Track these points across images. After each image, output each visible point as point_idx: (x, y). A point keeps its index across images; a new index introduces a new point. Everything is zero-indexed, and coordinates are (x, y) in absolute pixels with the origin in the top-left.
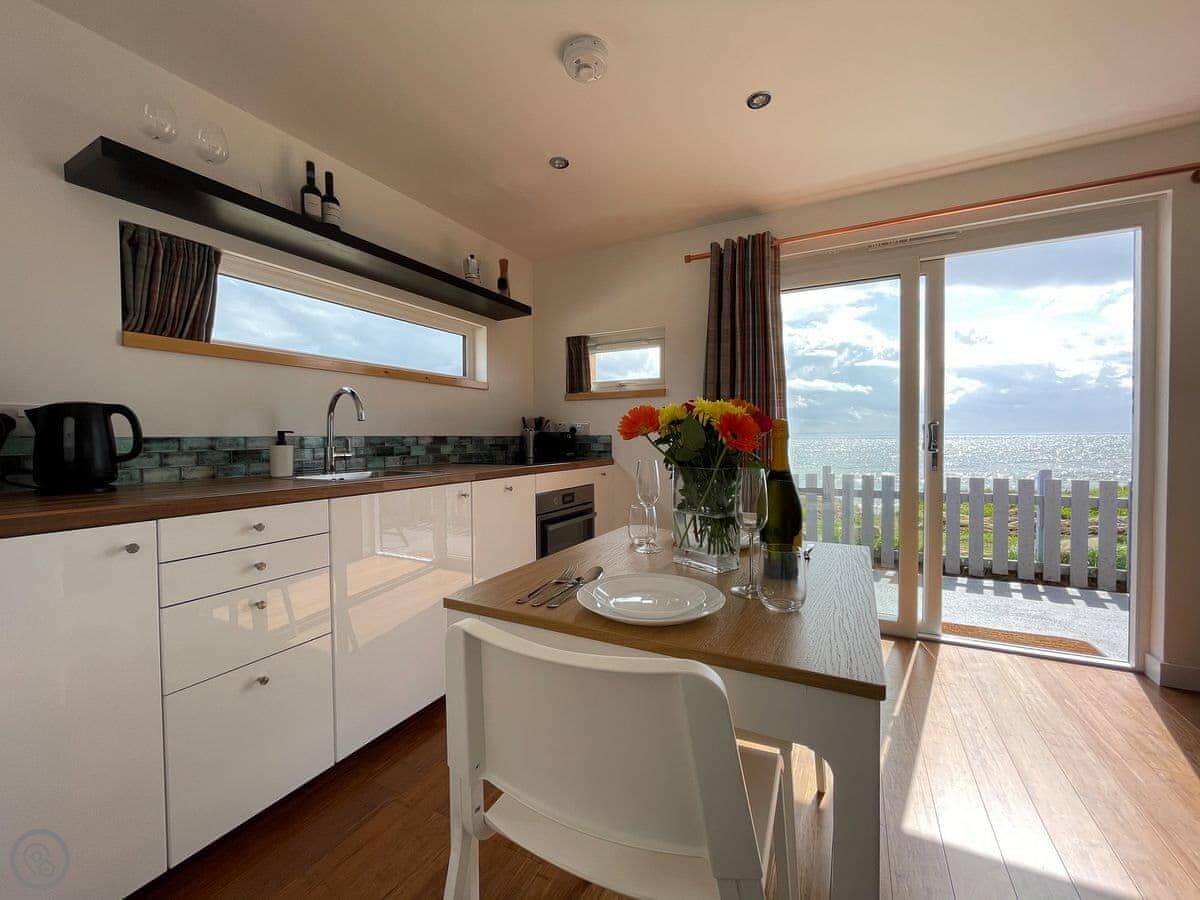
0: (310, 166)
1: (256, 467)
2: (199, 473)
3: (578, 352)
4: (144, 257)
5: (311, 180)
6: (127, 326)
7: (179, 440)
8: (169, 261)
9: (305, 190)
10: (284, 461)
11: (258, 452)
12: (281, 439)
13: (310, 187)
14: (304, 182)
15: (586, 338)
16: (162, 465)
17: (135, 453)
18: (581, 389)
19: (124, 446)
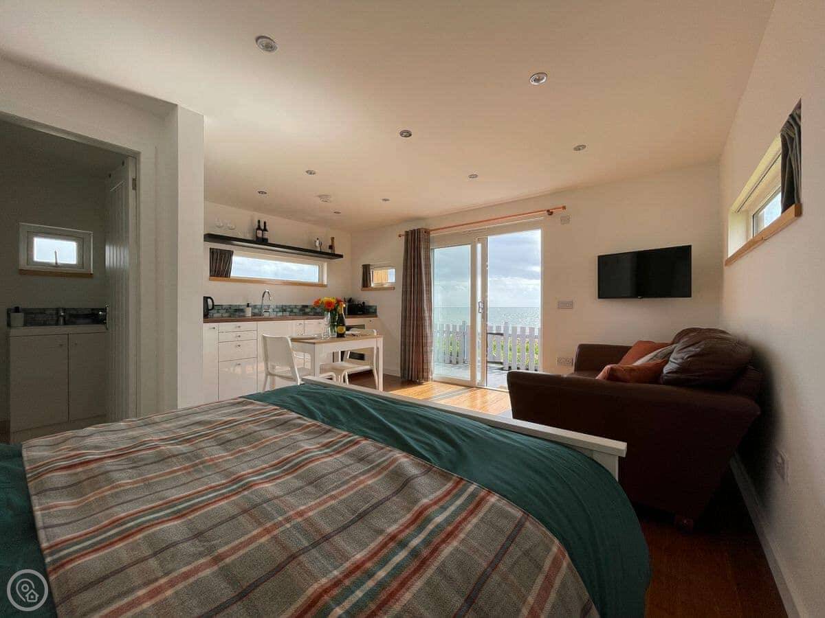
0: (259, 222)
1: (242, 314)
2: (227, 315)
3: (366, 270)
4: (215, 256)
5: (259, 226)
6: (211, 276)
7: (222, 305)
8: (221, 257)
9: (257, 229)
10: (249, 312)
11: (242, 309)
12: (248, 305)
13: (259, 228)
14: (257, 226)
15: (369, 265)
16: (218, 312)
17: (213, 308)
18: (367, 287)
19: (210, 307)
